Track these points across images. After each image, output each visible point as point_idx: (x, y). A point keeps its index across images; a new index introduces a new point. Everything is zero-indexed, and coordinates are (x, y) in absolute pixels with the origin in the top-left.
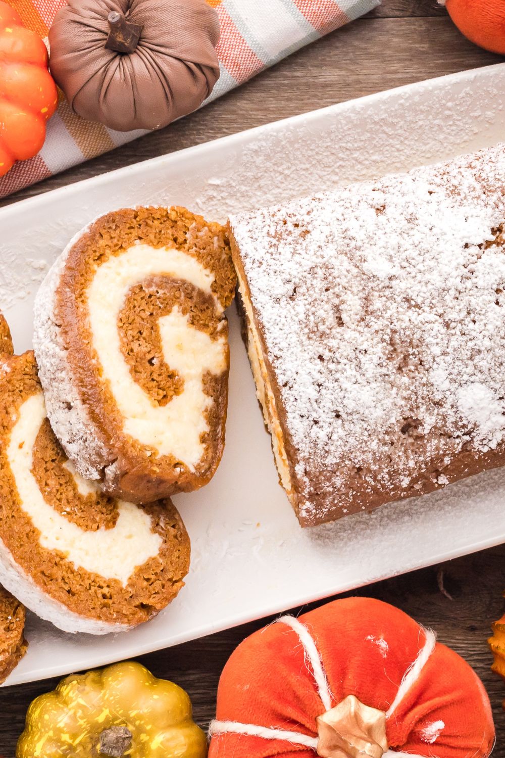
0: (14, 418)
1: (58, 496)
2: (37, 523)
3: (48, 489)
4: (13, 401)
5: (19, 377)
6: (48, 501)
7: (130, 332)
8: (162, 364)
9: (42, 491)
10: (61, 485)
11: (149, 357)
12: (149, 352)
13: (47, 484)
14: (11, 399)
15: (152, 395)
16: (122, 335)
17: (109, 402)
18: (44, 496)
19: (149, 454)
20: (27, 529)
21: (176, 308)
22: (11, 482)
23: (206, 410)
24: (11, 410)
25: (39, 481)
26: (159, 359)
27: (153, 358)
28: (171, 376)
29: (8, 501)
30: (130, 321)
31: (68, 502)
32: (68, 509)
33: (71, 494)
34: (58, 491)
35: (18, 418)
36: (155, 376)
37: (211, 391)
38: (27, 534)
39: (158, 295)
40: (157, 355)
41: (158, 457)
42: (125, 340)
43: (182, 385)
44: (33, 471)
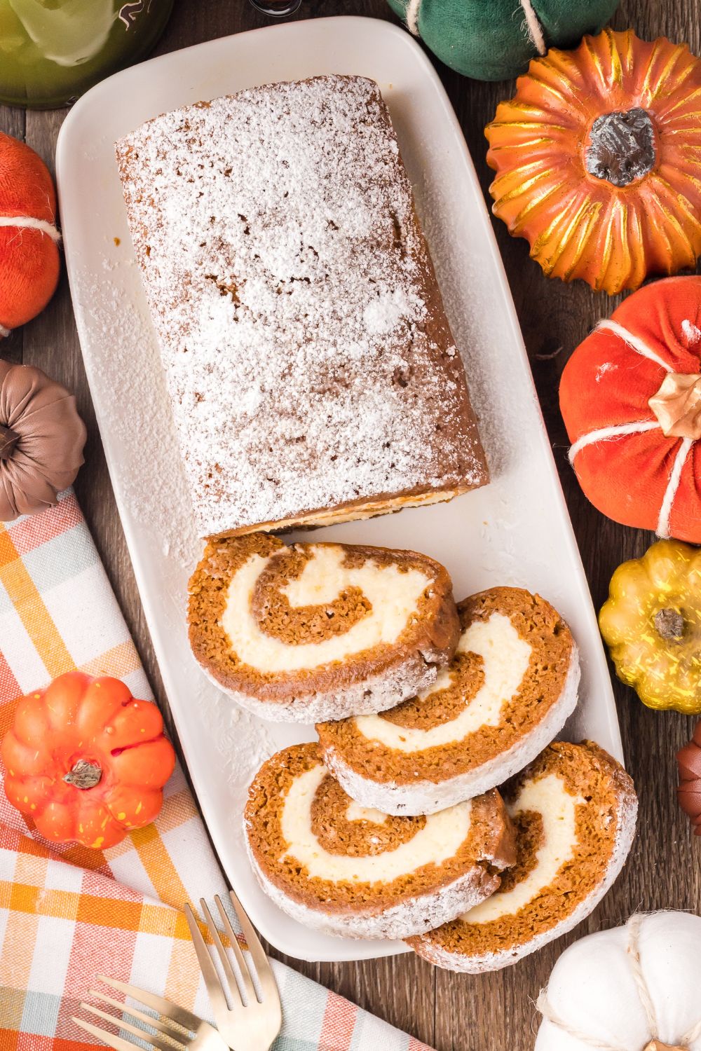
0: (376, 745)
1: (451, 707)
2: (474, 727)
3: (444, 717)
4: (361, 745)
5: (339, 738)
6: (455, 716)
7: (303, 634)
8: (333, 606)
9: (445, 721)
10: (441, 704)
11: (326, 617)
12: (321, 617)
13: (440, 717)
14: (359, 747)
15: (361, 616)
16: (304, 641)
17: (365, 656)
18: (450, 720)
19: (415, 621)
20: (480, 737)
21: (282, 591)
22: (435, 750)
23: (378, 566)
24: (369, 747)
25: (436, 724)
26: (328, 608)
27: (327, 614)
28: (344, 597)
29: (453, 753)
30: (292, 634)
31: (457, 698)
32: (464, 698)
33: (449, 695)
34: (446, 707)
35: (377, 741)
36: (344, 613)
37: (360, 561)
38: (485, 737)
39: (269, 607)
40: (324, 610)
41: (418, 613)
42: (309, 639)
43: (353, 588)
44: (427, 729)
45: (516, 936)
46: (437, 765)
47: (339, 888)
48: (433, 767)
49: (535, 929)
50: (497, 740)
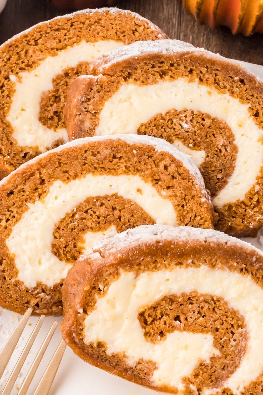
0: (164, 193)
1: (90, 211)
2: (75, 183)
3: (98, 204)
4: (176, 196)
5: (194, 208)
6: (88, 201)
7: (207, 306)
8: (173, 328)
9: (98, 198)
10: (99, 218)
11: (182, 318)
12: (186, 319)
13: (102, 204)
14: (178, 194)
15: (150, 309)
16: (207, 298)
17: (153, 265)
18: (93, 198)
19: (101, 287)
20: (72, 173)
21: (217, 353)
22: (113, 171)
23: (124, 356)
24: (170, 192)
25: (106, 197)
26: (178, 326)
27: (180, 321)
28: (162, 334)
29: (98, 163)
30: (216, 309)
31: (82, 219)
32: (77, 216)
33: (89, 224)
34: (95, 212)
35: (161, 195)
36: (165, 318)
37: (139, 367)
38: (67, 172)
39: (232, 340)
40: (182, 325)
41: (97, 296)
42: (202, 298)
43: (152, 341)
44: (115, 196)
45: (87, 22)
46: (114, 157)
47: (225, 87)
48: (119, 155)
49: (69, 23)
50: (57, 165)
